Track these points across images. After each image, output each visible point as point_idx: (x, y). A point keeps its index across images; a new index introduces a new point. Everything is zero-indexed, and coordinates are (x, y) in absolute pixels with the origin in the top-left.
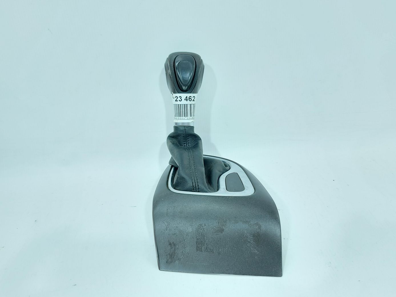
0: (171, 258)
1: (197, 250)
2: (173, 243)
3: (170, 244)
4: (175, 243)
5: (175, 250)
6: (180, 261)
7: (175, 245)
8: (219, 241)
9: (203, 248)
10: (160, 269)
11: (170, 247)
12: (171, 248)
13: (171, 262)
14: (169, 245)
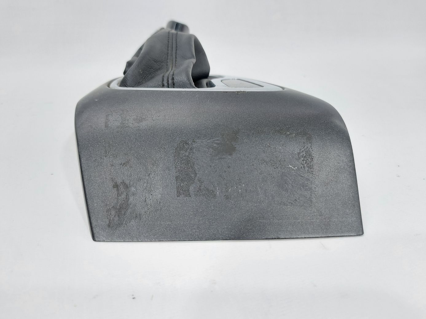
0: (118, 216)
1: (179, 194)
2: (123, 183)
3: (116, 186)
4: (127, 182)
5: (127, 198)
6: (140, 219)
7: (127, 187)
8: (225, 172)
9: (192, 188)
10: (94, 239)
11: (116, 193)
12: (119, 195)
13: (120, 225)
14: (114, 187)
